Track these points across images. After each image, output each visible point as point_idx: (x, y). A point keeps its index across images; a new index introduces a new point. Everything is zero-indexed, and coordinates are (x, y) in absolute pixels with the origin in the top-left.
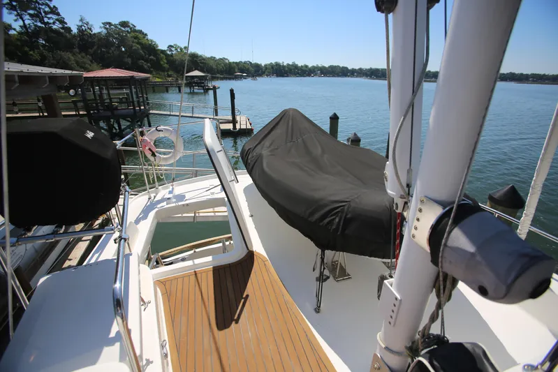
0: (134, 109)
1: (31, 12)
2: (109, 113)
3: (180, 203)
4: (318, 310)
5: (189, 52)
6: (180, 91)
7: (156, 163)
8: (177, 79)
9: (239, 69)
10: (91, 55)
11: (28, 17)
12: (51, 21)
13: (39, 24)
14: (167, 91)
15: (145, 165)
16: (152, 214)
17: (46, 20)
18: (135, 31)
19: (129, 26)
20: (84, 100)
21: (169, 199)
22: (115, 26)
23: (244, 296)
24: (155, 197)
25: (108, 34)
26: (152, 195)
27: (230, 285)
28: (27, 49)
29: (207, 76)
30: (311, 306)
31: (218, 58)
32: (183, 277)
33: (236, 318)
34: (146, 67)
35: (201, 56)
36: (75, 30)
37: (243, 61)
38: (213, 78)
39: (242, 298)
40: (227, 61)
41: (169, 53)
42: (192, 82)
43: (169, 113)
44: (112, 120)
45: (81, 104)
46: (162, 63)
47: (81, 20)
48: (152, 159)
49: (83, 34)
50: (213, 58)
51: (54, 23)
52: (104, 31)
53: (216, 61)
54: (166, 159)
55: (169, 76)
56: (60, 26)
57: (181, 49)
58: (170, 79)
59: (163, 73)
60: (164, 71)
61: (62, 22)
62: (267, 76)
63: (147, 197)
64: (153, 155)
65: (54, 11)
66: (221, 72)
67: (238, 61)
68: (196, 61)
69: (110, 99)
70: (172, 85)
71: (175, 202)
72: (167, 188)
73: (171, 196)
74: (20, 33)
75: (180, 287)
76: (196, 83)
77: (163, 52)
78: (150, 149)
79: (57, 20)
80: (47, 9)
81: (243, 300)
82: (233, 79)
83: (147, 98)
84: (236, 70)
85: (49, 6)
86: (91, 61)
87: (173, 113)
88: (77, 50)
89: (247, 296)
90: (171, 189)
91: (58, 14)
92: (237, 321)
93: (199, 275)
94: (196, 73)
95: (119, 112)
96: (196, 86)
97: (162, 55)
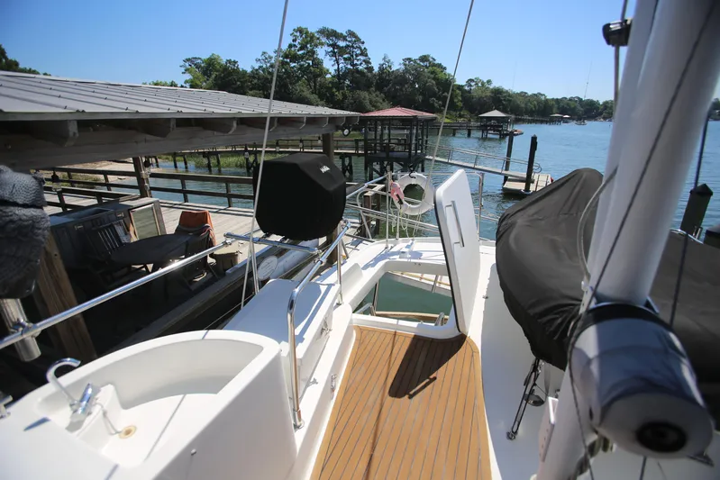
0: (410, 152)
1: (346, 56)
2: (384, 155)
3: (412, 260)
4: (512, 435)
5: (491, 87)
6: (469, 135)
7: (402, 211)
8: (470, 121)
9: (558, 108)
10: (385, 93)
11: (342, 61)
12: (359, 63)
13: (349, 66)
14: (454, 135)
15: (390, 213)
16: (381, 264)
17: (355, 62)
18: (434, 65)
19: (428, 60)
20: (365, 140)
21: (403, 252)
22: (415, 62)
23: (431, 377)
24: (392, 247)
25: (406, 71)
26: (390, 246)
27: (422, 359)
28: (334, 90)
29: (508, 118)
30: (504, 427)
31: (530, 93)
32: (381, 332)
33: (411, 393)
34: (436, 105)
35: (507, 91)
36: (376, 69)
37: (568, 97)
38: (517, 121)
39: (428, 378)
40: (543, 98)
41: (466, 88)
42: (487, 126)
43: (446, 161)
44: (386, 163)
45: (361, 144)
46: (456, 100)
47: (384, 59)
48: (398, 205)
49: (383, 73)
50: (523, 94)
51: (361, 64)
52: (403, 67)
53: (527, 97)
54: (412, 209)
55: (461, 116)
56: (365, 66)
57: (483, 84)
58: (461, 120)
59: (454, 113)
60: (455, 110)
61: (367, 62)
62: (605, 118)
63: (384, 245)
64: (401, 202)
65: (364, 53)
66: (531, 113)
67: (560, 97)
68: (499, 98)
69: (390, 140)
70: (460, 127)
71: (408, 258)
72: (407, 241)
73: (406, 250)
74: (333, 77)
75: (373, 341)
76: (491, 126)
77: (460, 87)
78: (398, 196)
79: (364, 61)
80: (359, 52)
81: (428, 380)
82: (547, 122)
83: (427, 141)
84: (554, 110)
85: (360, 48)
86: (384, 100)
87: (452, 162)
88: (373, 89)
89: (435, 378)
90: (409, 244)
91: (366, 55)
92: (411, 397)
93: (397, 337)
94: (496, 113)
95: (395, 154)
96: (490, 130)
97: (458, 91)
